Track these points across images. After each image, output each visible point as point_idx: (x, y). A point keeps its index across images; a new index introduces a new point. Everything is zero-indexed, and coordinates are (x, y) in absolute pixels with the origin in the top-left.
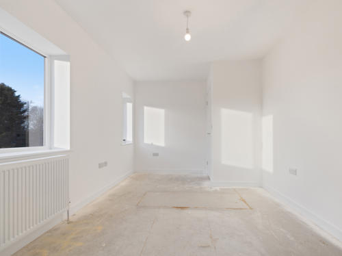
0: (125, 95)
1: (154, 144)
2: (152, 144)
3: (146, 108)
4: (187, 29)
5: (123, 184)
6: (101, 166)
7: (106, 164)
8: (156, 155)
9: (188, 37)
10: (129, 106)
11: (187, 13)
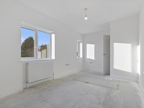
0: (78, 41)
1: (91, 58)
2: (90, 59)
3: (88, 45)
4: (86, 15)
5: (76, 72)
6: (66, 65)
7: (69, 65)
8: (91, 63)
9: (86, 18)
10: (81, 44)
11: (86, 9)
